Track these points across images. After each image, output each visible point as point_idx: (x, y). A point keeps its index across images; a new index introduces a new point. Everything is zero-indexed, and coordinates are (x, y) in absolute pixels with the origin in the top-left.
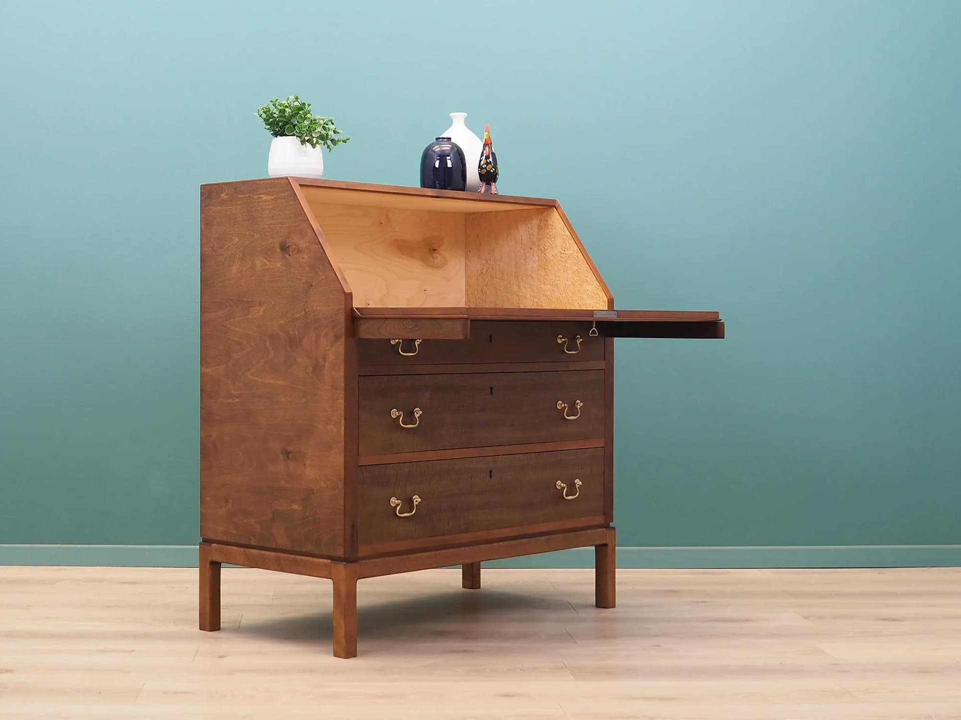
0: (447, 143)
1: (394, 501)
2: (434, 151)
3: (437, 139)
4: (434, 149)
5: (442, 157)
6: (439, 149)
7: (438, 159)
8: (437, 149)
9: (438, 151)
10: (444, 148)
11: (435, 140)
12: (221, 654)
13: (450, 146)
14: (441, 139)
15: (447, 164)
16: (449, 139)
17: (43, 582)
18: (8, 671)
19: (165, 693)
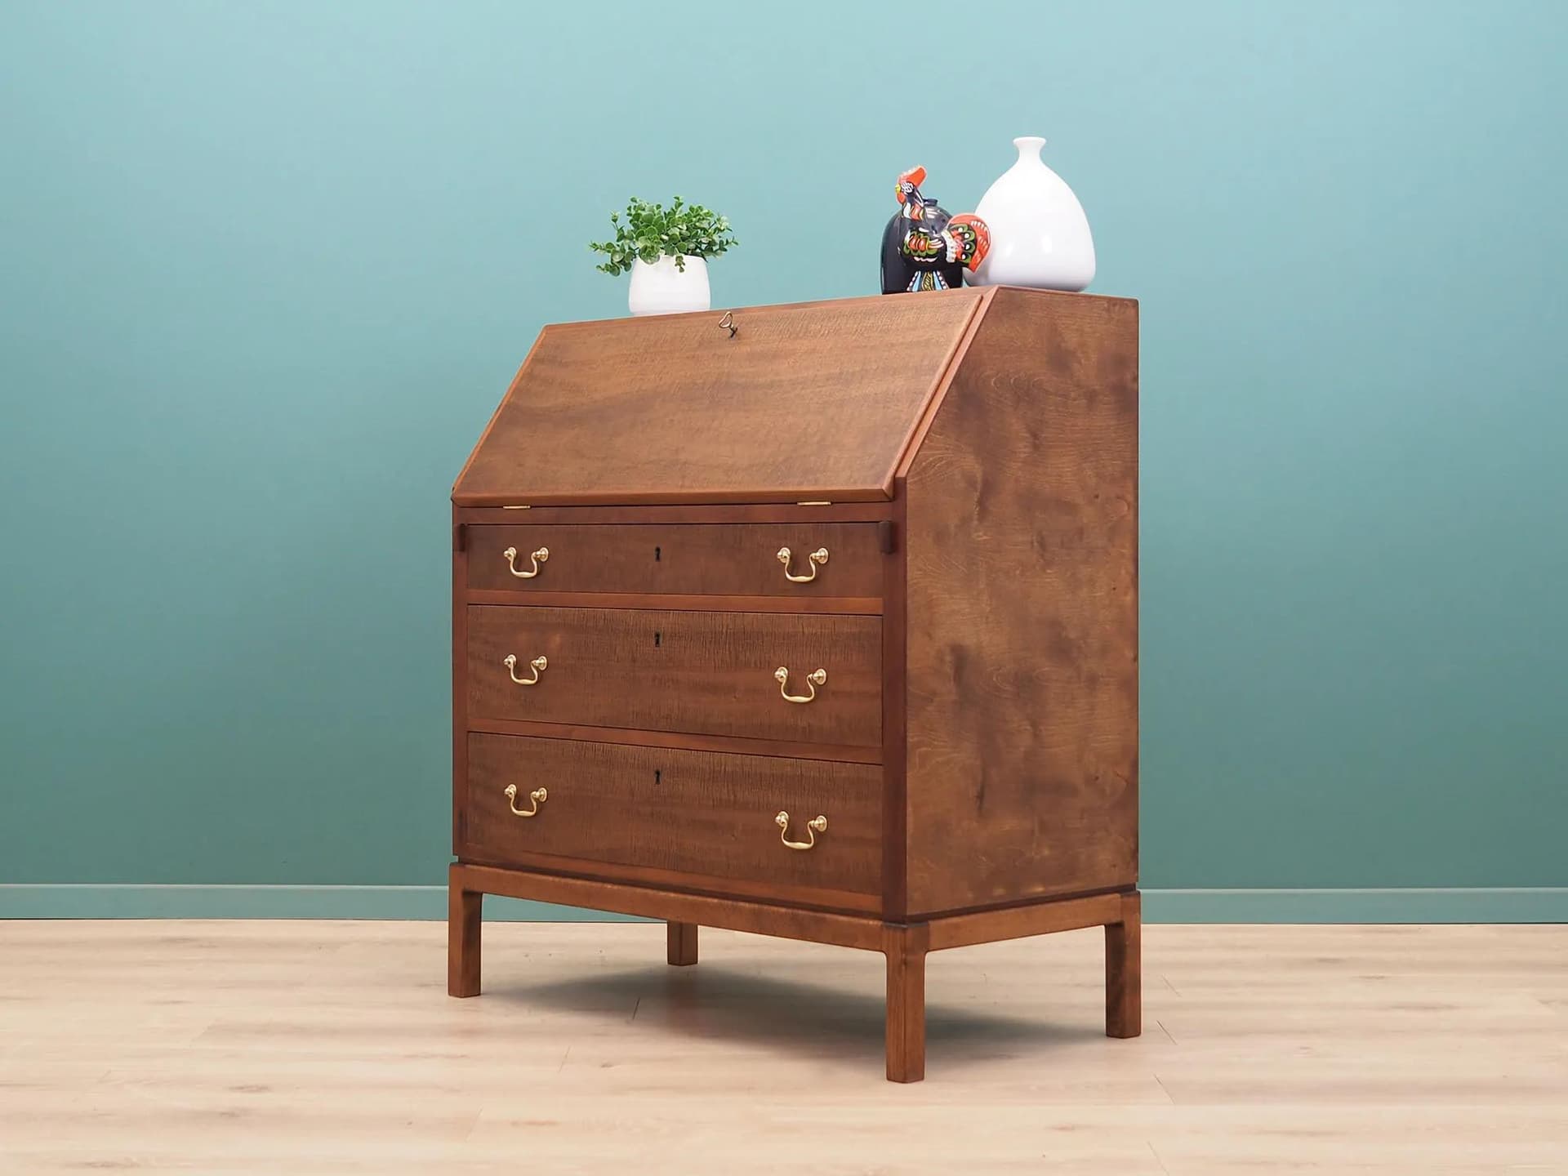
1: (511, 789)
17: (319, 946)
18: (262, 1089)
19: (515, 1124)
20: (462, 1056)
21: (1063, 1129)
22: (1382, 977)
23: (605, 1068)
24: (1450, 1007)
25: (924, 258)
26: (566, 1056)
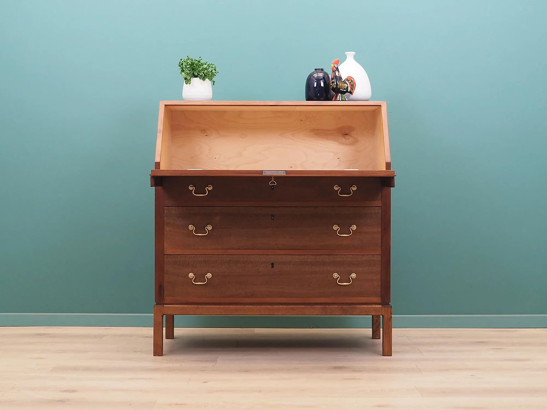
0: (321, 72)
1: (191, 275)
2: (314, 77)
3: (315, 69)
4: (314, 75)
5: (318, 80)
6: (317, 76)
7: (316, 82)
8: (315, 75)
9: (316, 77)
10: (319, 75)
11: (314, 70)
12: (205, 381)
13: (323, 74)
14: (318, 70)
15: (321, 84)
16: (322, 70)
20: (150, 379)
21: (380, 406)
22: (501, 349)
23: (205, 383)
25: (343, 89)
26: (190, 378)
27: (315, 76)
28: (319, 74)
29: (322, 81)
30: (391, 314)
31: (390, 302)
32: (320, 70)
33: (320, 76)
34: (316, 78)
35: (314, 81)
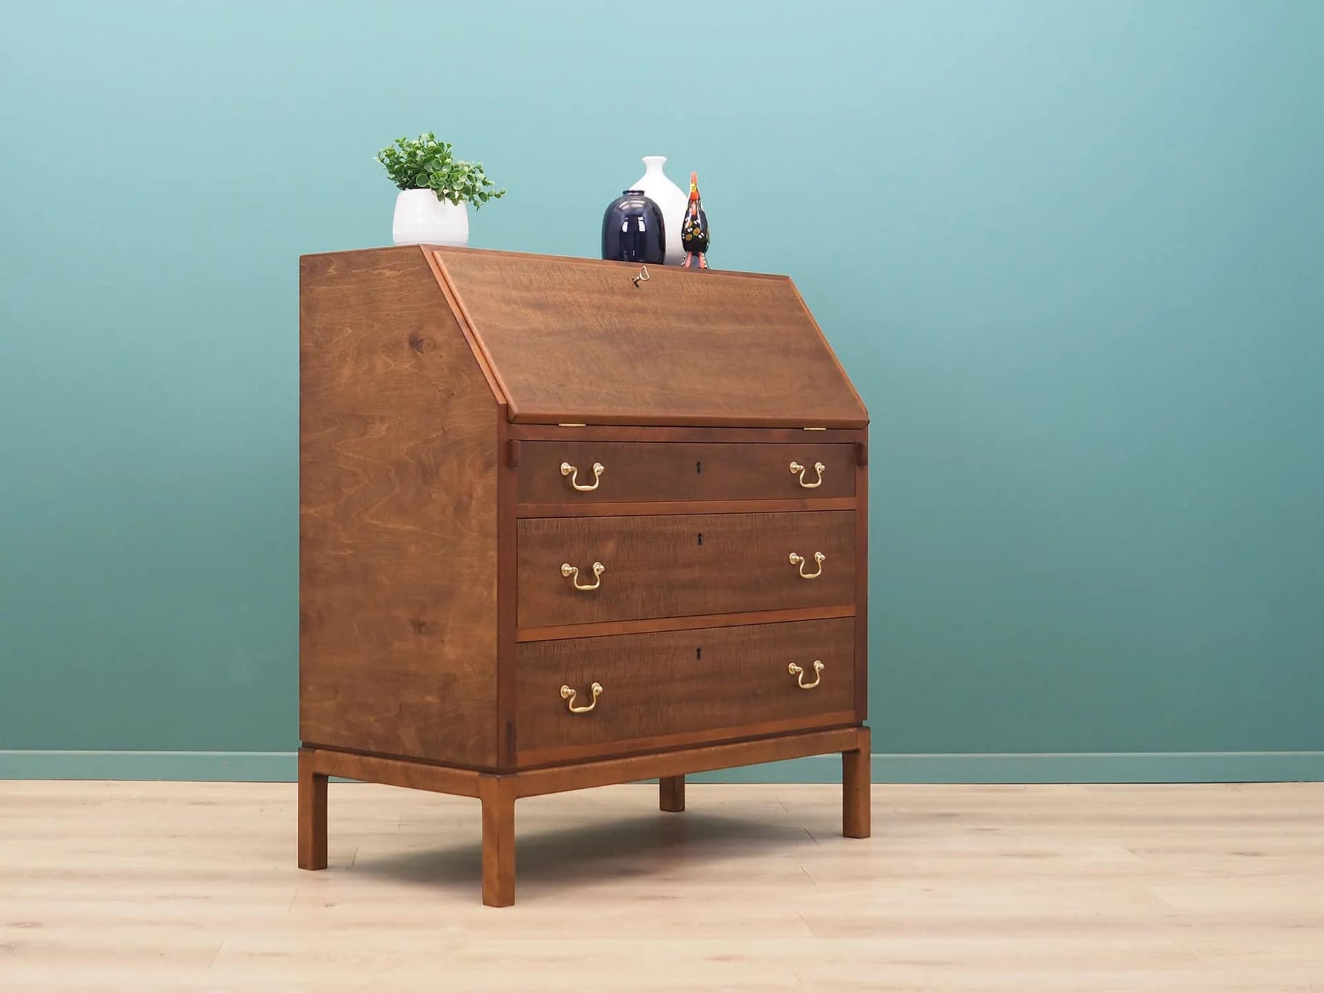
0: (638, 198)
1: (566, 690)
2: (621, 209)
3: (624, 193)
4: (620, 206)
5: (632, 218)
6: (627, 207)
7: (627, 221)
8: (624, 206)
9: (627, 209)
10: (634, 206)
11: (622, 195)
12: (328, 902)
13: (643, 202)
14: (630, 193)
15: (638, 227)
16: (642, 192)
17: (83, 802)
18: (34, 925)
19: (251, 955)
21: (720, 959)
22: (992, 830)
23: (328, 908)
24: (1051, 855)
27: (624, 208)
28: (634, 203)
29: (642, 218)
30: (870, 753)
31: (866, 719)
32: (637, 193)
33: (635, 209)
34: (627, 212)
35: (621, 219)
